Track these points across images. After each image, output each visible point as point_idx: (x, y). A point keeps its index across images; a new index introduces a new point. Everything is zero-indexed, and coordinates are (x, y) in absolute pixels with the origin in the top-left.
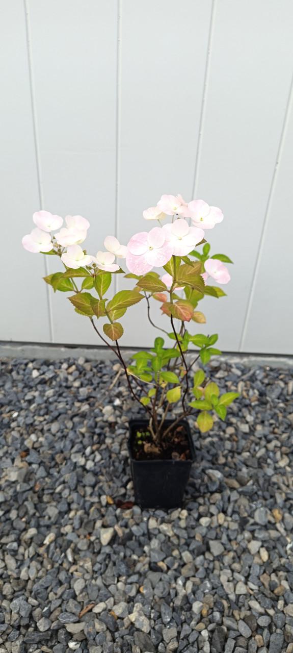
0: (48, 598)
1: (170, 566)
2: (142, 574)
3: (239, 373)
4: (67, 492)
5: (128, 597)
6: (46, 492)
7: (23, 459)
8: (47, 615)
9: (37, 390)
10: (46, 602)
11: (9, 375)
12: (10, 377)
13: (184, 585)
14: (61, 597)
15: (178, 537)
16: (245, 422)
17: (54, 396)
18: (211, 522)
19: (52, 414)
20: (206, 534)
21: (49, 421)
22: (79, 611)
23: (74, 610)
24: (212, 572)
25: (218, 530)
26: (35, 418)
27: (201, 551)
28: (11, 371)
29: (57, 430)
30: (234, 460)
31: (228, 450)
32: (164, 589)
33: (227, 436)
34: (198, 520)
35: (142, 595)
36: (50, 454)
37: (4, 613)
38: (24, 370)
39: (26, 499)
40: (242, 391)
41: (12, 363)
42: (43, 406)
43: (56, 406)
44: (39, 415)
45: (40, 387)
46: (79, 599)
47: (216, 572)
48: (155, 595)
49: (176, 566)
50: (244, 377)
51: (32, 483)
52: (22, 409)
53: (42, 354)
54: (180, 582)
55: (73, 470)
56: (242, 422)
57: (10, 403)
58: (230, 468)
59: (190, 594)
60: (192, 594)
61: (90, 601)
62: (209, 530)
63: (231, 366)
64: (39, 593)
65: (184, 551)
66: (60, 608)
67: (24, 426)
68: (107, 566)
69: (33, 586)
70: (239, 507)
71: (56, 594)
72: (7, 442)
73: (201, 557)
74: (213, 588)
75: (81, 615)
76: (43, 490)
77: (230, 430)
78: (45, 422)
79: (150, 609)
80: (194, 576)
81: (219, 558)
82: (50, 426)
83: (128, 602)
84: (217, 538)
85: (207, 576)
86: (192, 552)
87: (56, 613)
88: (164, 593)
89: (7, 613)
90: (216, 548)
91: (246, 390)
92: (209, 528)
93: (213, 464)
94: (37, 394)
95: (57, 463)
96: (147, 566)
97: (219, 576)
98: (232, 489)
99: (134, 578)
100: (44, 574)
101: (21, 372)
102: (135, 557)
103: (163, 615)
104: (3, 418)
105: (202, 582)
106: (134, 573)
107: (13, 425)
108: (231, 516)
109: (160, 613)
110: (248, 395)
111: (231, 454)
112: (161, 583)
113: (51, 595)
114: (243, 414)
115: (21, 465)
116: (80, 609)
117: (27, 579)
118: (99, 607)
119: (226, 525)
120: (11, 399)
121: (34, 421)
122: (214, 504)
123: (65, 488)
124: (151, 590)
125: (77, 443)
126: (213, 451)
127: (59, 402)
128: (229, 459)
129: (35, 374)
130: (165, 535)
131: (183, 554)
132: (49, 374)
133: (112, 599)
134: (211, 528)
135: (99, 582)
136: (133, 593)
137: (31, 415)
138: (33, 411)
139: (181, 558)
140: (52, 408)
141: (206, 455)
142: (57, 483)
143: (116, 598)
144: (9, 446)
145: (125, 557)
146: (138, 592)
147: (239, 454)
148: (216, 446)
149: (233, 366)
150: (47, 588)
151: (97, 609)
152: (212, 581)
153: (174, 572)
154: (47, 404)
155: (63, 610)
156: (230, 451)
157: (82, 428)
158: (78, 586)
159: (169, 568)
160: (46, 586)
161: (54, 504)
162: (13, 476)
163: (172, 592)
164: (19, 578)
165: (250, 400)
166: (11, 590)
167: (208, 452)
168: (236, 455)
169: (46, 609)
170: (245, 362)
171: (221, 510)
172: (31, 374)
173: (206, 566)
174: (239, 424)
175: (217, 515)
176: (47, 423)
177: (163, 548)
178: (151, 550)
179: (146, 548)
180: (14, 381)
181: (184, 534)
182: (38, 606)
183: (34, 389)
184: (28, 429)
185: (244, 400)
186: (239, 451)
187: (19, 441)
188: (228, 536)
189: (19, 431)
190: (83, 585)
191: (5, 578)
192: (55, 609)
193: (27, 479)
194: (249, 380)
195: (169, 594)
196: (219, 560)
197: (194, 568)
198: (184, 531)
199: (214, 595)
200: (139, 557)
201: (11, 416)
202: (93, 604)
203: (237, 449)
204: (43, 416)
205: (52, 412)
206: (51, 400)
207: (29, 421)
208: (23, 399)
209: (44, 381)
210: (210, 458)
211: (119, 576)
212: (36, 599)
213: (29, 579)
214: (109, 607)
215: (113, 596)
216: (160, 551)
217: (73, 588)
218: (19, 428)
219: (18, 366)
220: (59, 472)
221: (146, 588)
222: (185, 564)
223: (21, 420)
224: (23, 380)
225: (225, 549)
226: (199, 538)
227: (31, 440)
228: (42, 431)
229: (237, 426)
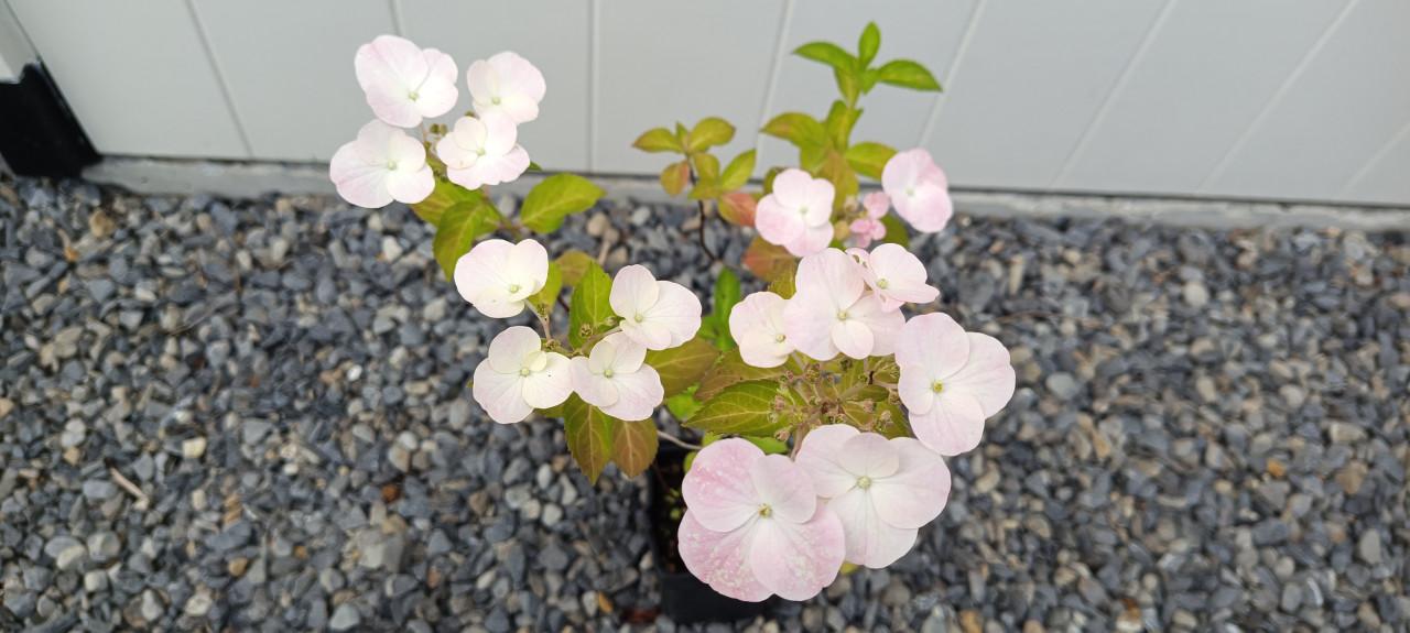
4: (503, 585)
6: (455, 590)
7: (392, 507)
29: (463, 420)
36: (455, 492)
39: (411, 616)
51: (419, 571)
67: (382, 408)
70: (891, 609)
72: (344, 455)
76: (447, 583)
95: (472, 514)
104: (326, 386)
107: (354, 407)
115: (388, 527)
120: (338, 329)
123: (498, 576)
125: (517, 455)
142: (480, 567)
144: (351, 467)
154: (432, 344)
161: (476, 619)
162: (373, 557)
187: (373, 454)
207: (392, 396)
220: (479, 535)
227: (402, 447)
228: (427, 422)
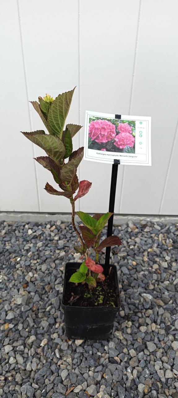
0: (44, 383)
1: (122, 360)
2: (104, 365)
3: (159, 228)
5: (96, 381)
8: (45, 395)
9: (31, 243)
10: (44, 386)
11: (13, 233)
12: (14, 234)
13: (132, 372)
14: (53, 382)
15: (126, 340)
16: (165, 261)
17: (43, 246)
18: (147, 330)
19: (42, 258)
20: (144, 337)
21: (40, 263)
22: (65, 392)
23: (62, 391)
24: (149, 363)
25: (152, 334)
26: (31, 261)
27: (142, 349)
28: (15, 230)
30: (159, 286)
31: (155, 280)
32: (119, 375)
33: (154, 270)
34: (138, 328)
35: (105, 379)
37: (17, 394)
38: (23, 230)
40: (162, 240)
41: (15, 225)
42: (36, 253)
43: (44, 253)
44: (34, 260)
45: (33, 241)
46: (65, 383)
47: (152, 362)
48: (113, 379)
49: (126, 359)
50: (162, 231)
52: (22, 256)
53: (34, 219)
54: (129, 370)
55: (57, 296)
56: (163, 261)
57: (15, 252)
58: (157, 292)
59: (136, 378)
60: (137, 378)
61: (72, 384)
62: (146, 335)
63: (154, 224)
64: (39, 380)
65: (131, 349)
66: (52, 390)
68: (81, 360)
69: (35, 375)
71: (50, 380)
73: (142, 353)
74: (151, 374)
75: (66, 394)
77: (156, 266)
78: (38, 264)
79: (110, 389)
80: (138, 366)
81: (154, 353)
82: (41, 266)
83: (96, 384)
84: (152, 340)
85: (146, 366)
86: (136, 350)
87: (50, 394)
88: (119, 378)
89: (19, 394)
90: (151, 347)
91: (164, 240)
92: (146, 333)
93: (146, 289)
94: (31, 245)
96: (107, 360)
97: (154, 365)
98: (160, 306)
99: (100, 368)
100: (41, 367)
101: (21, 231)
102: (99, 354)
103: (119, 394)
105: (143, 370)
106: (100, 365)
108: (160, 325)
109: (117, 392)
110: (166, 242)
111: (157, 282)
112: (117, 371)
113: (47, 380)
114: (163, 255)
116: (66, 390)
117: (30, 370)
118: (78, 388)
119: (157, 331)
121: (31, 263)
122: (148, 317)
124: (111, 376)
126: (145, 281)
127: (46, 250)
128: (156, 285)
129: (30, 232)
130: (118, 339)
131: (130, 351)
132: (39, 232)
133: (86, 383)
134: (147, 333)
135: (77, 371)
136: (99, 378)
137: (29, 259)
138: (30, 257)
139: (129, 354)
140: (42, 254)
141: (141, 283)
143: (88, 382)
145: (93, 354)
146: (103, 377)
147: (162, 282)
148: (147, 277)
149: (155, 223)
150: (44, 376)
151: (76, 391)
152: (150, 369)
153: (125, 363)
155: (55, 392)
156: (156, 281)
157: (61, 267)
158: (64, 374)
159: (121, 361)
160: (43, 374)
163: (125, 377)
164: (25, 370)
165: (167, 246)
166: (21, 378)
167: (142, 281)
168: (160, 283)
169: (44, 390)
170: (162, 221)
171: (153, 321)
172: (27, 232)
173: (145, 358)
174: (161, 262)
175: (151, 325)
176: (39, 265)
177: (117, 348)
178: (109, 349)
179: (106, 348)
180: (17, 237)
181: (130, 338)
182: (39, 389)
183: (30, 242)
184: (27, 269)
185: (163, 246)
186: (162, 280)
188: (158, 338)
189: (21, 270)
190: (67, 374)
191: (16, 370)
192: (49, 391)
193: (28, 303)
194: (165, 233)
195: (123, 379)
196: (153, 355)
197: (137, 360)
198: (130, 336)
199: (151, 379)
200: (102, 354)
201: (16, 260)
202: (73, 386)
203: (161, 279)
204: (36, 260)
205: (42, 257)
206: (40, 249)
208: (23, 249)
209: (36, 237)
210: (143, 285)
211: (90, 367)
212: (37, 384)
213: (32, 370)
214: (84, 389)
215: (87, 381)
216: (115, 349)
217: (60, 376)
218: (22, 268)
219: (19, 227)
221: (108, 375)
222: (132, 358)
223: (22, 263)
224: (22, 236)
225: (157, 347)
226: (140, 340)
229: (160, 263)
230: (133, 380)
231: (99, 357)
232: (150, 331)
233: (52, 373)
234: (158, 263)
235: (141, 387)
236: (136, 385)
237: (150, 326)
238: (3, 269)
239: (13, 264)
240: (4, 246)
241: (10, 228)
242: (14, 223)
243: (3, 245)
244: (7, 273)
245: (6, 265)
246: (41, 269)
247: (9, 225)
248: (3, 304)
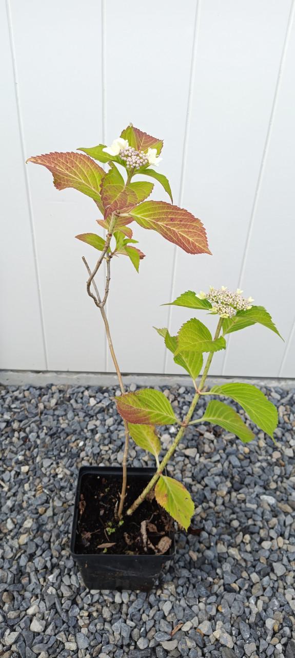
0: (141, 619)
1: (242, 587)
2: (219, 594)
3: (278, 397)
5: (209, 616)
8: (145, 635)
9: (97, 419)
10: (141, 623)
11: (68, 403)
12: (70, 406)
13: (256, 604)
14: (153, 618)
15: (245, 561)
16: (289, 446)
17: (114, 424)
18: (272, 546)
19: (116, 443)
20: (269, 557)
21: (114, 450)
22: (170, 630)
23: (166, 630)
24: (277, 591)
25: (278, 552)
26: (101, 447)
27: (267, 572)
28: (70, 399)
30: (284, 485)
31: (277, 475)
32: (240, 608)
33: (274, 460)
34: (260, 543)
35: (221, 613)
37: (108, 634)
38: (82, 398)
40: (284, 415)
41: (70, 391)
42: (106, 435)
43: (118, 435)
44: (105, 445)
45: (100, 416)
46: (169, 618)
47: (281, 590)
48: (232, 613)
49: (246, 586)
50: (283, 401)
52: (86, 439)
53: (96, 381)
54: (252, 601)
56: (286, 447)
57: (74, 432)
58: (281, 492)
59: (261, 611)
60: (263, 611)
61: (179, 621)
62: (271, 553)
63: (270, 390)
64: (134, 615)
65: (252, 573)
66: (153, 628)
68: (188, 588)
69: (128, 609)
71: (148, 616)
73: (267, 578)
74: (281, 606)
75: (173, 634)
77: (276, 455)
78: (110, 452)
79: (230, 626)
80: (263, 595)
81: (282, 578)
82: (117, 455)
83: (210, 620)
84: (280, 560)
85: (274, 595)
86: (259, 573)
87: (152, 633)
88: (240, 612)
89: (110, 634)
90: (279, 569)
91: (287, 415)
92: (271, 550)
93: (265, 488)
94: (98, 423)
96: (222, 588)
97: (284, 594)
98: (286, 514)
99: (213, 599)
100: (135, 598)
101: (80, 400)
102: (210, 579)
103: (242, 632)
105: (270, 600)
106: (212, 595)
108: (288, 539)
109: (239, 629)
110: (289, 419)
111: (280, 479)
112: (236, 602)
113: (144, 617)
114: (286, 438)
116: (171, 628)
117: (120, 602)
118: (186, 626)
119: (285, 547)
121: (101, 450)
122: (273, 528)
124: (229, 609)
126: (264, 477)
127: (119, 431)
128: (279, 483)
129: (93, 402)
130: (234, 559)
131: (251, 576)
132: (106, 403)
133: (196, 618)
134: (272, 550)
135: (183, 603)
136: (213, 612)
137: (97, 444)
138: (98, 441)
139: (250, 579)
140: (114, 437)
141: (258, 480)
143: (200, 617)
145: (202, 580)
146: (217, 611)
147: (288, 478)
148: (266, 471)
149: (273, 390)
150: (139, 610)
151: (185, 628)
152: (279, 599)
153: (245, 592)
155: (158, 630)
156: (279, 476)
157: (144, 457)
158: (166, 607)
159: (240, 589)
160: (139, 608)
163: (247, 610)
164: (113, 602)
165: (291, 424)
166: (110, 614)
167: (259, 477)
168: (285, 480)
169: (143, 629)
170: (282, 386)
171: (279, 534)
172: (89, 403)
173: (272, 585)
174: (283, 448)
175: (277, 539)
176: (113, 453)
177: (234, 571)
178: (223, 572)
179: (219, 571)
180: (74, 410)
181: (249, 557)
182: (135, 627)
183: (95, 418)
184: (96, 458)
185: (286, 425)
186: (287, 475)
188: (287, 557)
189: (88, 460)
190: (171, 607)
191: (101, 602)
192: (150, 630)
194: (288, 404)
195: (244, 612)
196: (282, 580)
197: (262, 588)
198: (250, 555)
199: (282, 612)
200: (214, 579)
201: (78, 445)
202: (182, 623)
203: (285, 474)
204: (107, 445)
205: (115, 441)
206: (111, 428)
208: (86, 428)
209: (102, 409)
210: (262, 483)
211: (199, 597)
212: (132, 620)
213: (123, 602)
214: (195, 626)
215: (197, 616)
216: (230, 573)
217: (162, 610)
218: (88, 458)
219: (75, 394)
221: (225, 607)
222: (254, 584)
223: (89, 450)
224: (82, 409)
225: (287, 569)
226: (263, 560)
229: (282, 450)
230: (258, 614)
231: (211, 585)
232: (276, 547)
233: (151, 607)
234: (279, 449)
235: (270, 623)
236: (262, 619)
237: (275, 541)
238: (62, 458)
239: (75, 451)
240: (57, 423)
241: (61, 395)
242: (66, 387)
243: (55, 422)
244: (67, 465)
245: (64, 452)
246: (116, 459)
247: (60, 391)
248: (69, 511)
